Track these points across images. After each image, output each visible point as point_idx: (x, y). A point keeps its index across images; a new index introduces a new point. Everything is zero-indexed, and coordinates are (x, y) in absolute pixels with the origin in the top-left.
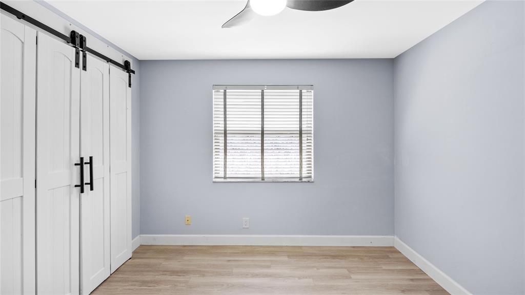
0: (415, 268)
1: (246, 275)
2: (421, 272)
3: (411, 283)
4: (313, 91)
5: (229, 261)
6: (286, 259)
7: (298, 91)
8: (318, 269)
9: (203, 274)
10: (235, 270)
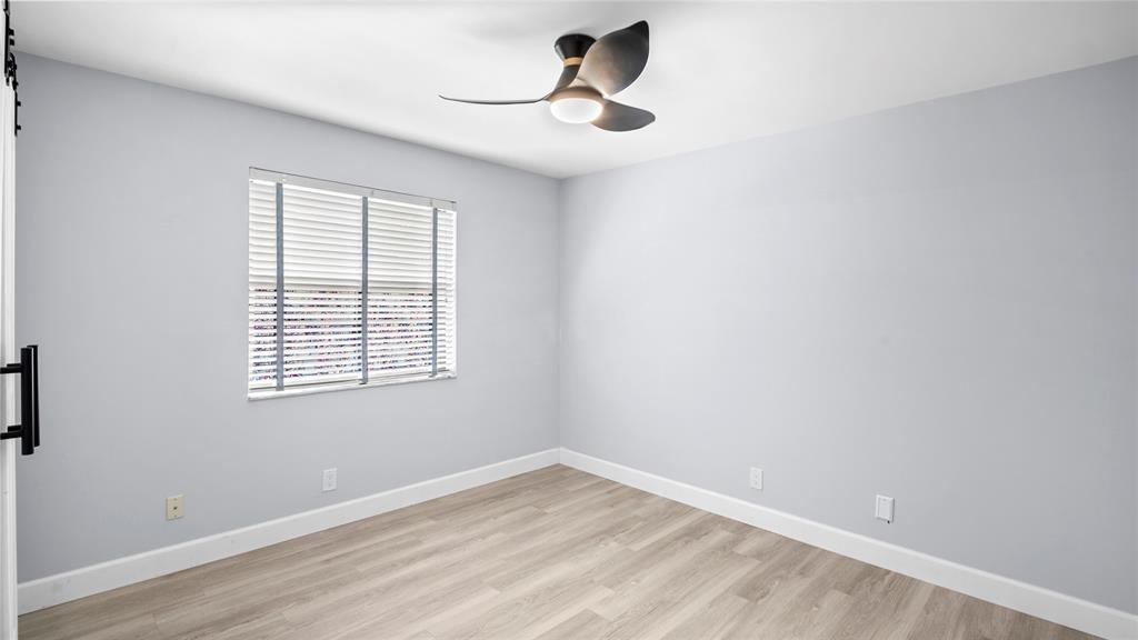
0: (599, 480)
1: (393, 566)
2: (608, 482)
3: (609, 496)
4: (455, 213)
5: (328, 561)
6: (432, 522)
7: (431, 208)
8: (495, 518)
9: (301, 598)
10: (361, 569)
